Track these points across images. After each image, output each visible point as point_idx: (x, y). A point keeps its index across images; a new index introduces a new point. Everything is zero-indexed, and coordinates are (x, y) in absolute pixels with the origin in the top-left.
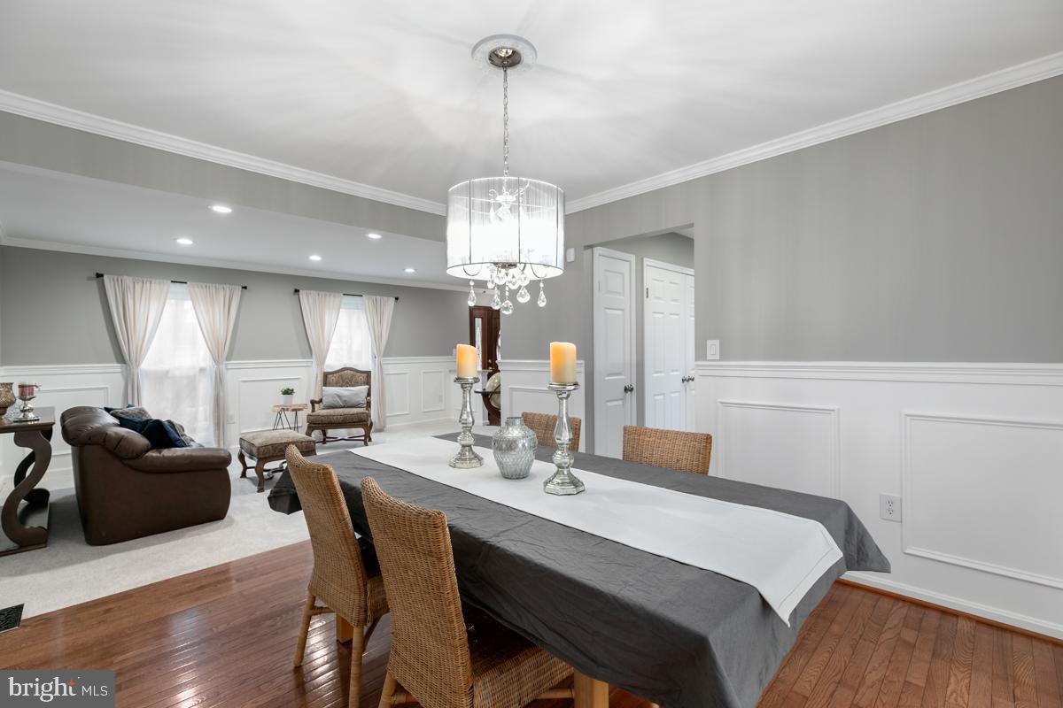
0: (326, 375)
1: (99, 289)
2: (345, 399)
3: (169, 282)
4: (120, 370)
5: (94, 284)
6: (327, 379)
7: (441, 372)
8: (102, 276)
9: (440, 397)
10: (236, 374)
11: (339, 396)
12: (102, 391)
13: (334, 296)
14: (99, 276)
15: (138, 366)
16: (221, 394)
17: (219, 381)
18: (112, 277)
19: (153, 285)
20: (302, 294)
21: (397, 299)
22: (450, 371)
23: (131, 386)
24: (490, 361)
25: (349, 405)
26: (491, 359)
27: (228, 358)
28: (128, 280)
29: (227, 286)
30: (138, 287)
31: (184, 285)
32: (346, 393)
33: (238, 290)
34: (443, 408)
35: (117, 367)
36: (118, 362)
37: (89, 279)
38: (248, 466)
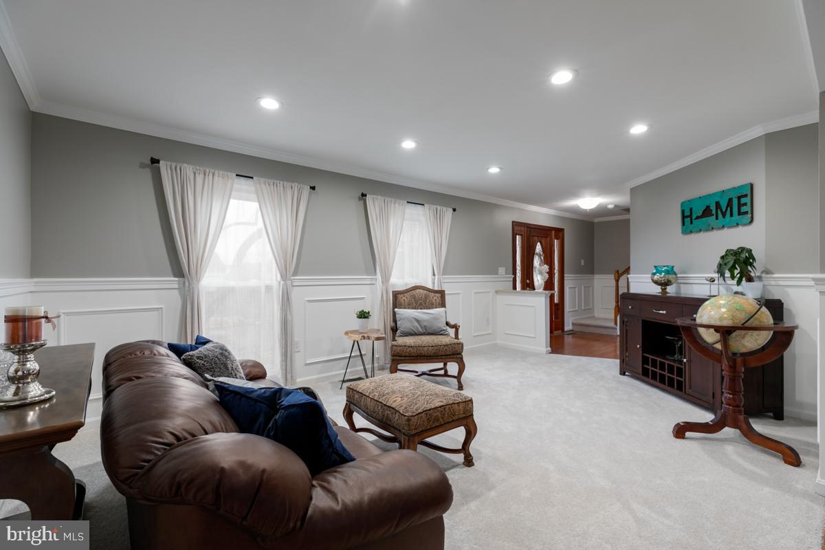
0: (396, 295)
1: (154, 181)
2: (425, 324)
3: (234, 175)
4: (176, 286)
5: (147, 174)
6: (398, 299)
7: (489, 292)
8: (158, 161)
9: (488, 320)
10: (306, 292)
11: (418, 321)
12: (157, 312)
13: (399, 204)
14: (155, 161)
15: (198, 281)
16: (289, 317)
17: (286, 301)
18: (169, 163)
19: (216, 178)
20: (369, 198)
21: (454, 210)
22: (496, 292)
23: (189, 308)
24: (528, 281)
25: (429, 331)
26: (529, 280)
27: (295, 274)
28: (188, 170)
29: (295, 185)
30: (199, 178)
31: (251, 179)
32: (426, 317)
33: (306, 190)
34: (490, 332)
35: (173, 281)
36: (175, 276)
37: (143, 166)
38: (357, 426)
